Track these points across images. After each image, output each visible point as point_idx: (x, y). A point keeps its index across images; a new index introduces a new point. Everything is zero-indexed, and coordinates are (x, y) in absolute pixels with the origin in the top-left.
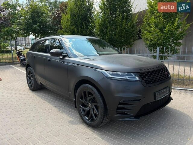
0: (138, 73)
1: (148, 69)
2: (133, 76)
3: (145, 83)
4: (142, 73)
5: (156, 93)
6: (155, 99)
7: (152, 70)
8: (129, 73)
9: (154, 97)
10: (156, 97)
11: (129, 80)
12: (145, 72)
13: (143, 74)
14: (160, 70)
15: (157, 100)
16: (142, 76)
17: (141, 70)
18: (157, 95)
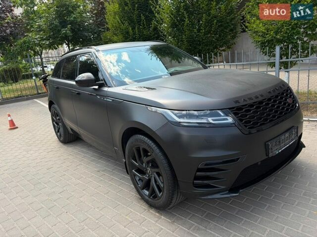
0: (230, 109)
1: (250, 99)
2: (220, 116)
3: (246, 126)
4: (240, 109)
5: (268, 144)
6: (267, 154)
7: (260, 99)
8: (213, 110)
9: (266, 150)
10: (270, 151)
11: (213, 124)
12: (246, 105)
13: (242, 109)
14: (277, 97)
15: (271, 155)
16: (239, 114)
17: (237, 102)
18: (270, 147)
